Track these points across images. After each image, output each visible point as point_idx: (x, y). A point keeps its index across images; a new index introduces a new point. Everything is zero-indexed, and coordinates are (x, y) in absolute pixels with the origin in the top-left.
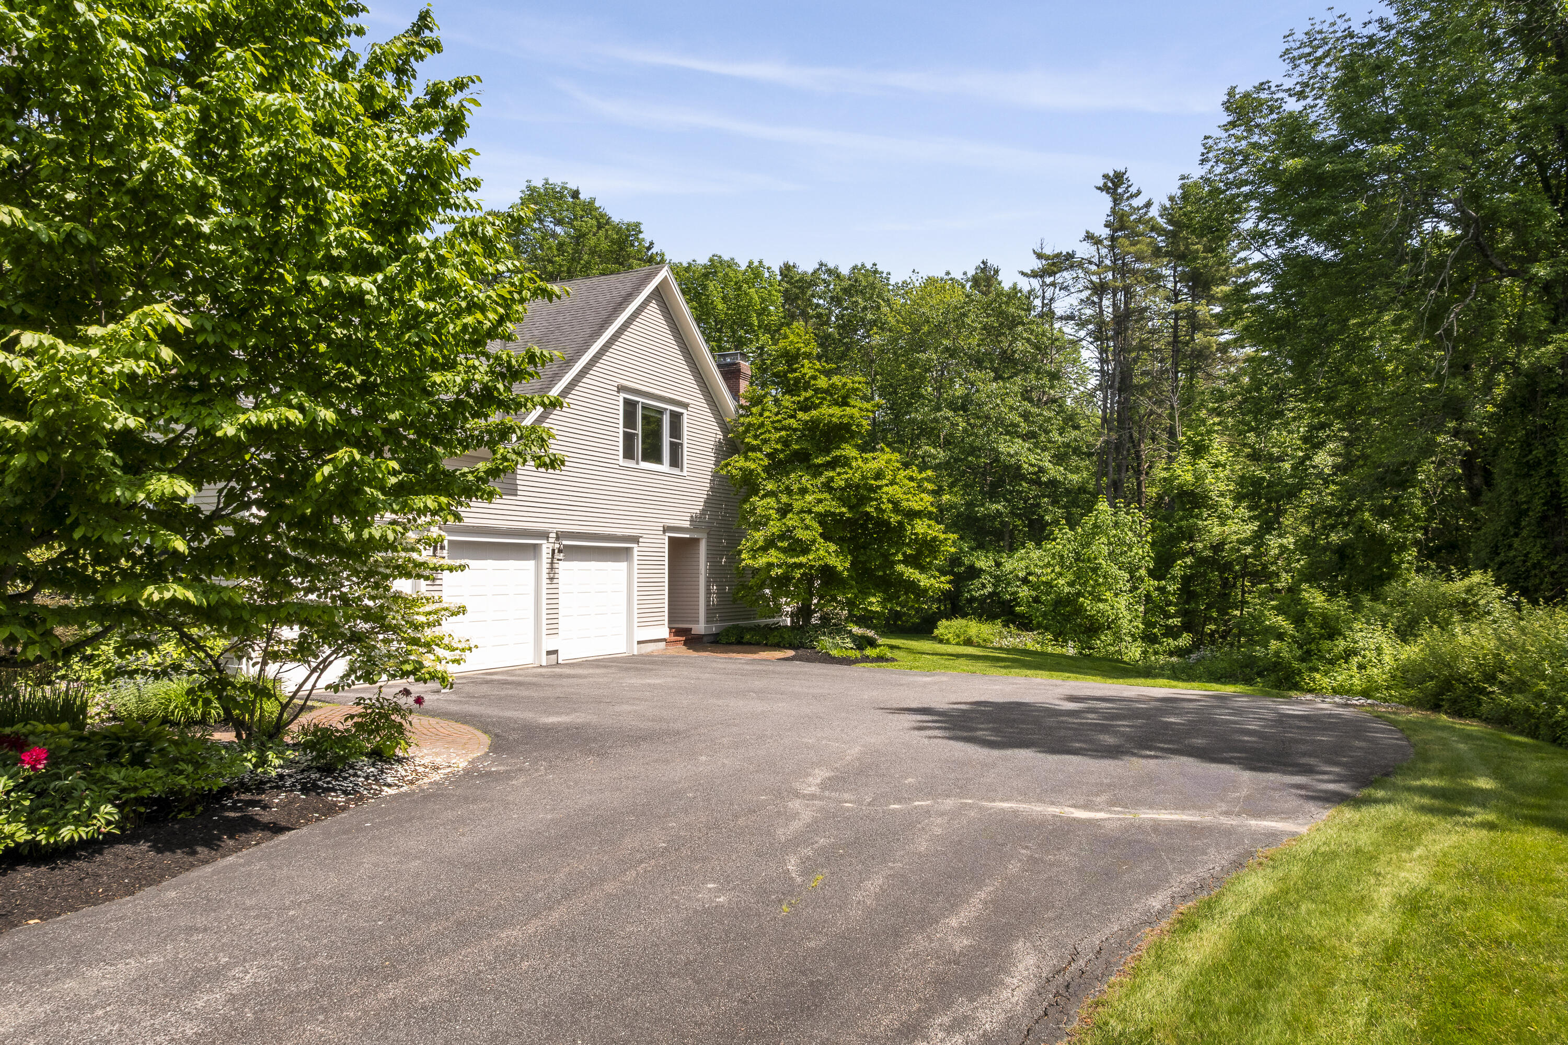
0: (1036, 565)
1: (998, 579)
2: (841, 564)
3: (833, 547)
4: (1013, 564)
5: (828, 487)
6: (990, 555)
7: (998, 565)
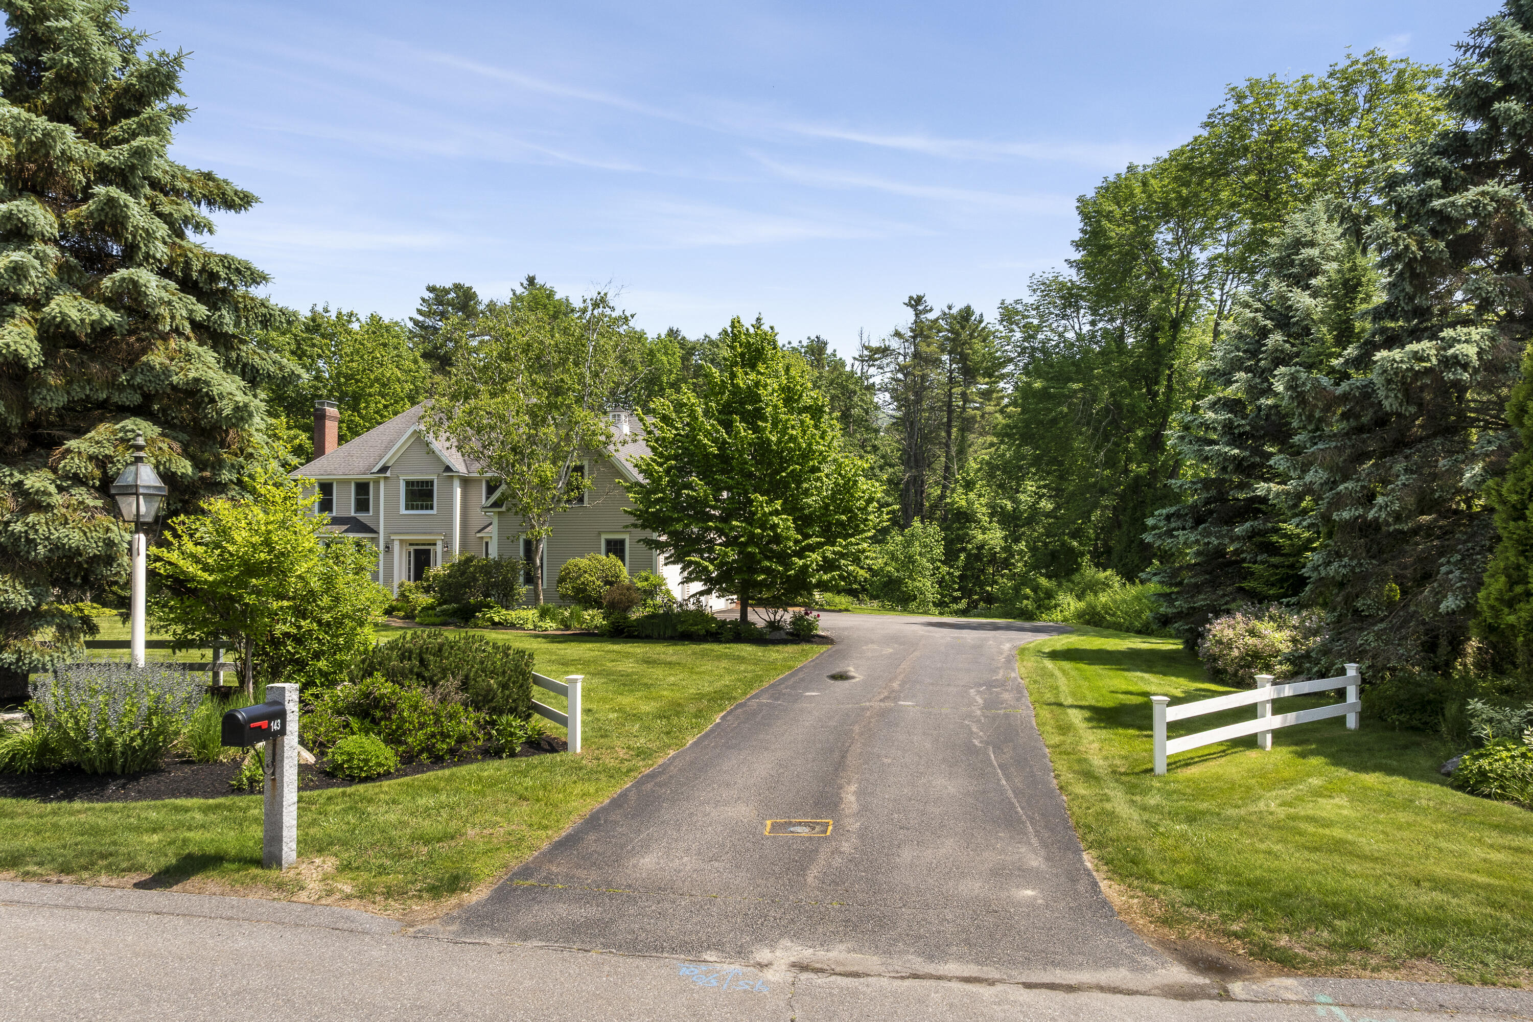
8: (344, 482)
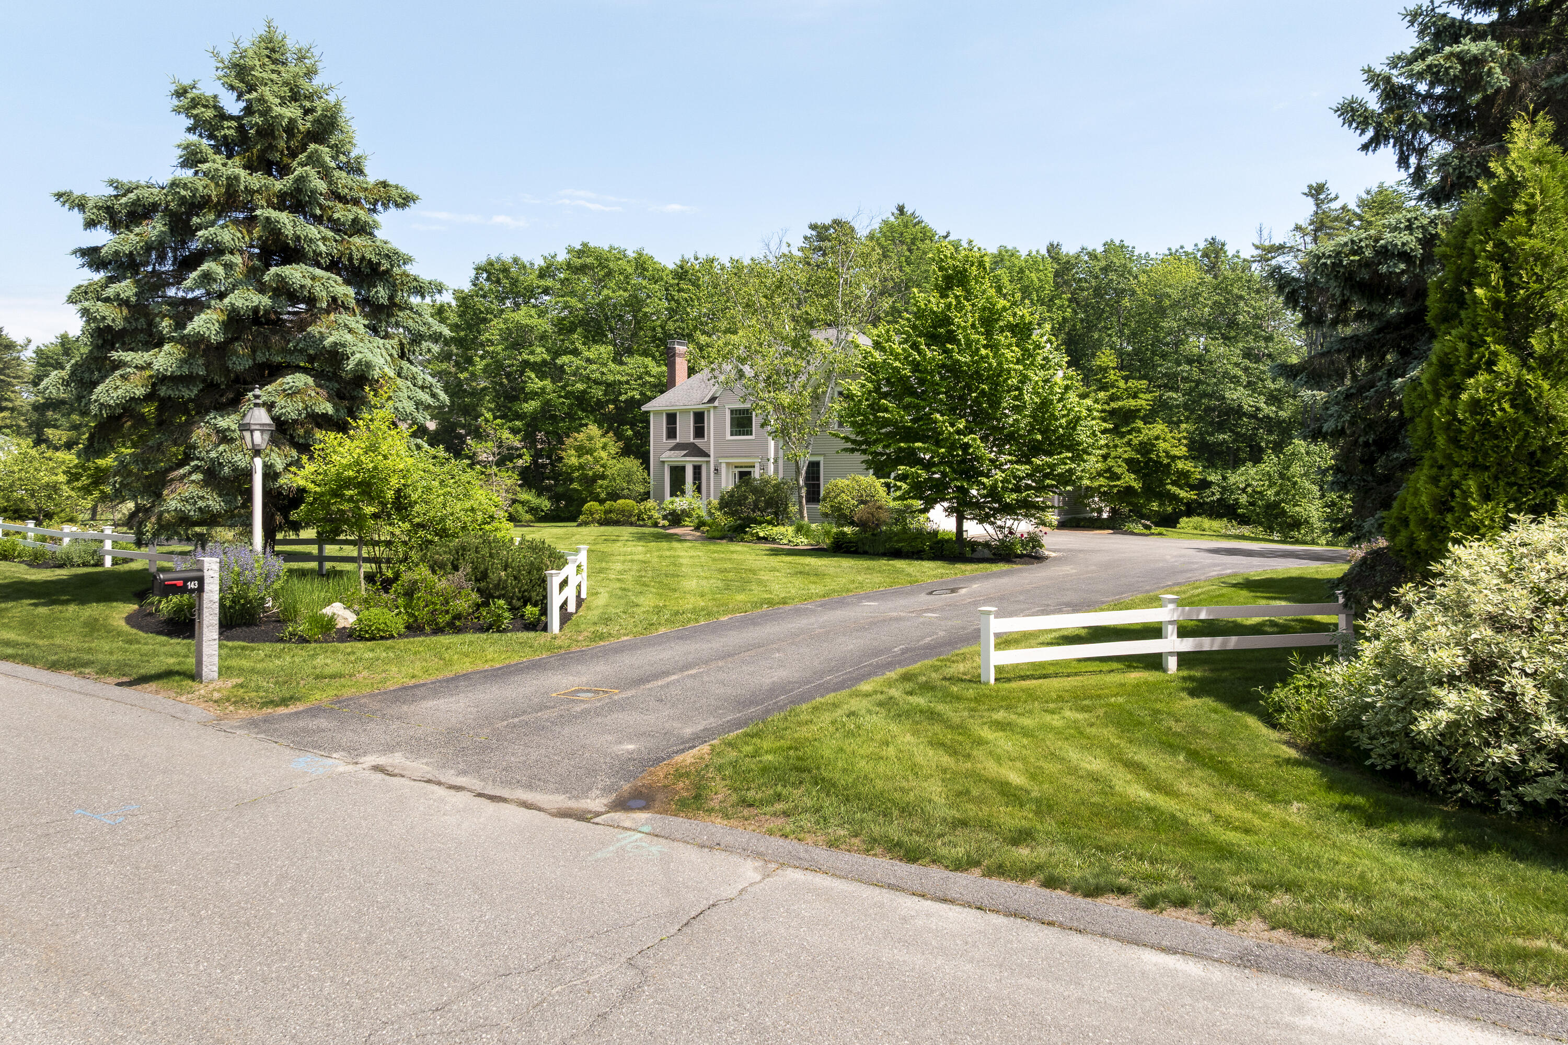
0: (1253, 479)
1: (1224, 489)
2: (1137, 485)
3: (1133, 476)
4: (1236, 478)
5: (1129, 444)
6: (1219, 472)
7: (1224, 478)
8: (685, 412)
